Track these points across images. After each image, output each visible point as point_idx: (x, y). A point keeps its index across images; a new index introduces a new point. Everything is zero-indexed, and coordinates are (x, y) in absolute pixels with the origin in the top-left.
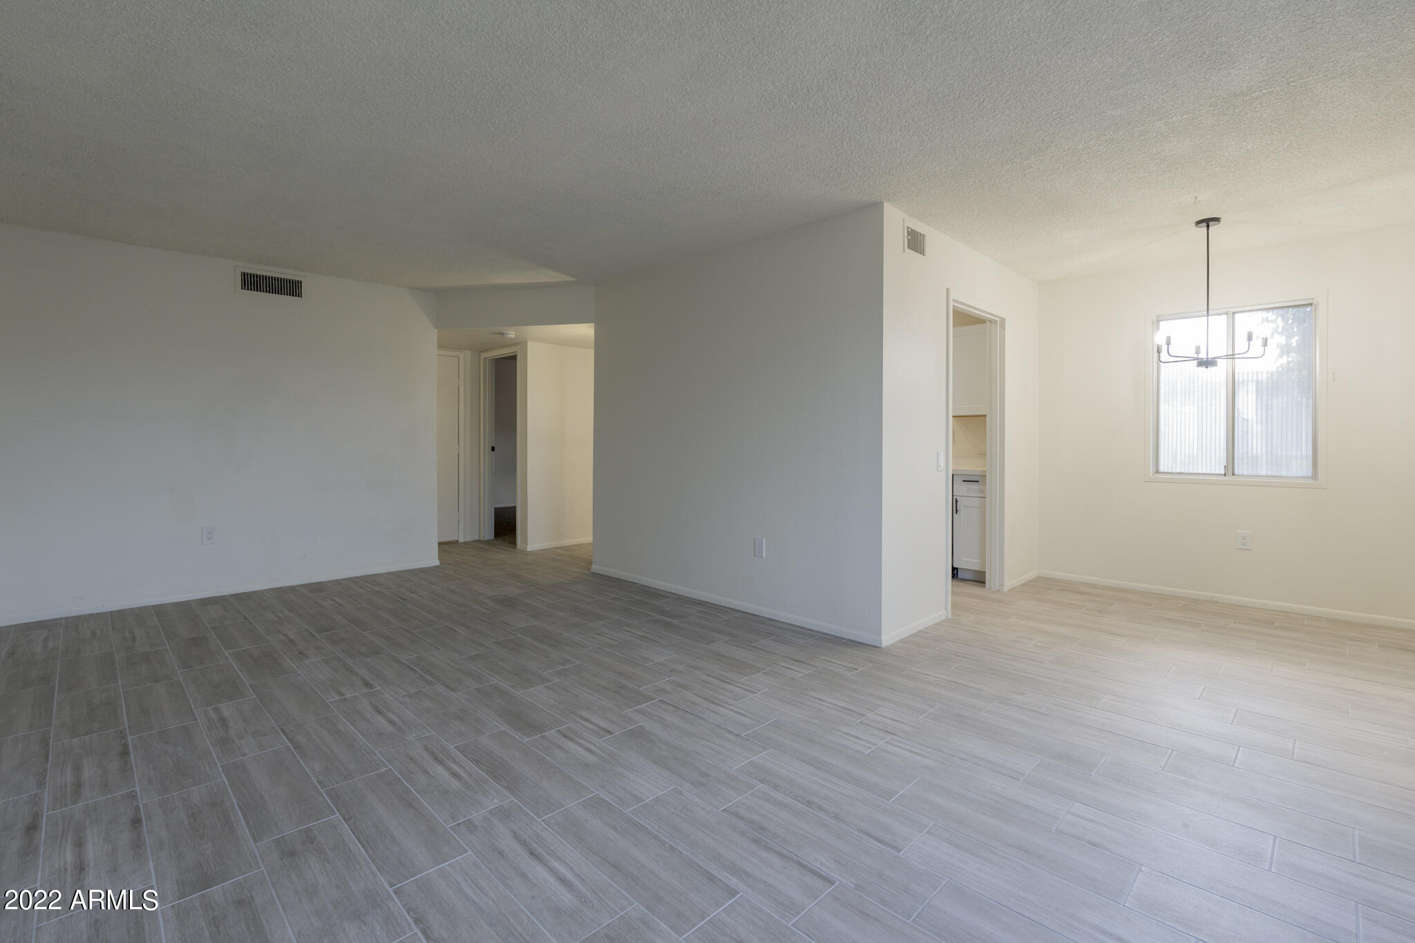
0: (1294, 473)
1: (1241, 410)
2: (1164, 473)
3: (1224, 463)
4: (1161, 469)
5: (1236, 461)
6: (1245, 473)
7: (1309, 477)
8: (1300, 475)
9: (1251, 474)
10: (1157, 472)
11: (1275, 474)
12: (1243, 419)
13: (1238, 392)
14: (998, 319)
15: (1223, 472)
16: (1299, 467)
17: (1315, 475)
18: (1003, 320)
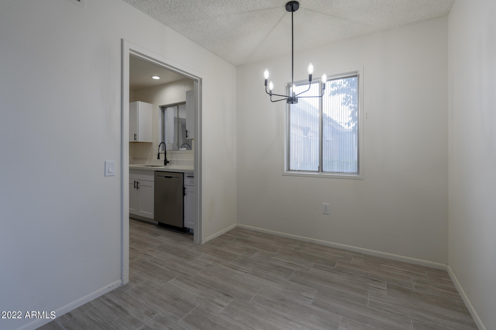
0: (349, 171)
1: (325, 136)
2: (292, 170)
3: (318, 165)
4: (291, 169)
5: (323, 164)
6: (327, 171)
7: (356, 173)
8: (352, 172)
9: (330, 171)
10: (289, 170)
11: (340, 171)
12: (327, 140)
13: (324, 125)
14: (199, 79)
15: (317, 170)
16: (351, 168)
17: (358, 172)
18: (201, 79)
